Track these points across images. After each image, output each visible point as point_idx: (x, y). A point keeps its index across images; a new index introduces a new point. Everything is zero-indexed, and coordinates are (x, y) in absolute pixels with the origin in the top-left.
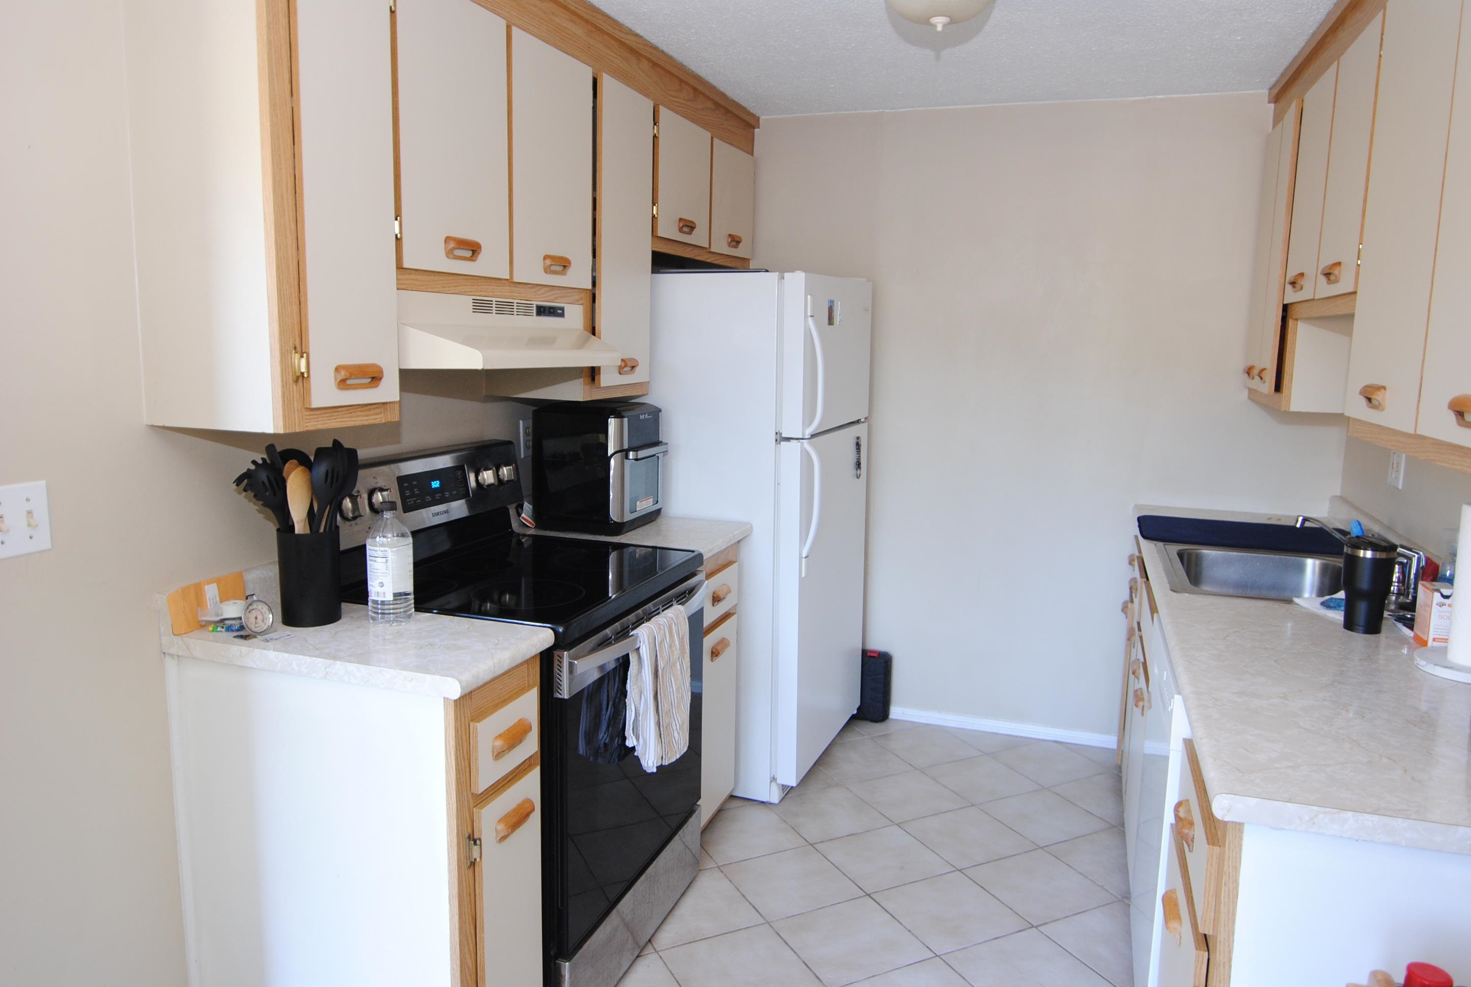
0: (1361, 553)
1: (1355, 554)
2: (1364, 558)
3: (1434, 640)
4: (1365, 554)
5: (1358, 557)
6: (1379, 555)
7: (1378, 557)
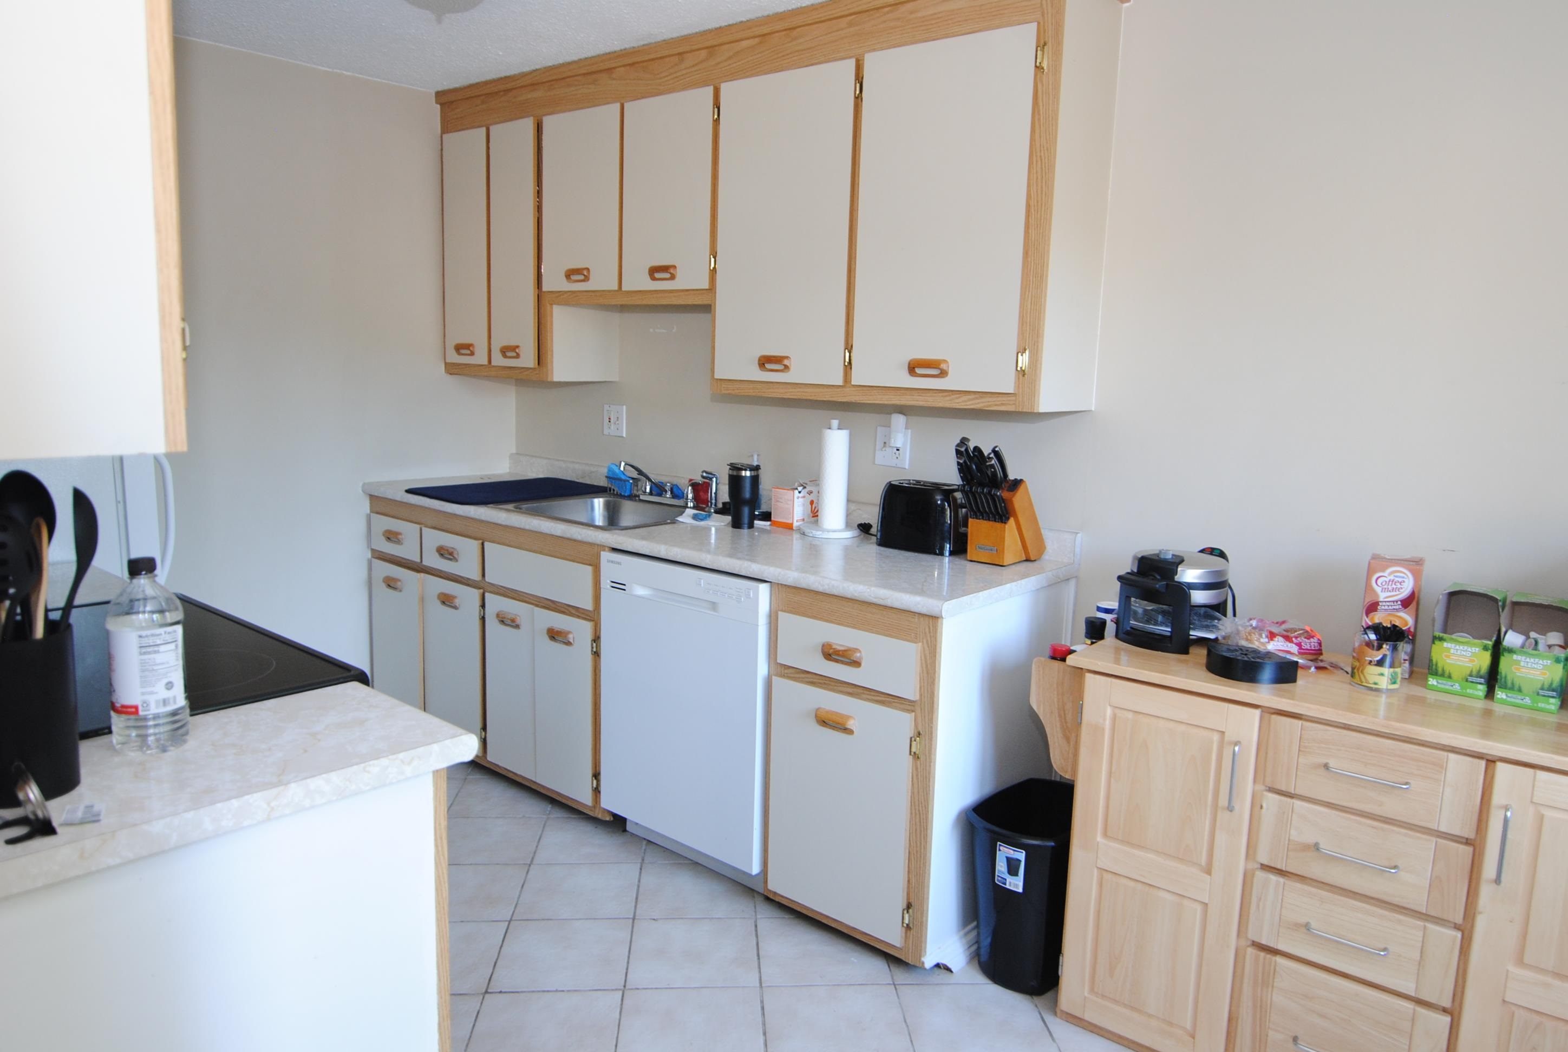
0: (743, 473)
1: (740, 474)
2: (746, 476)
3: (797, 521)
4: (745, 473)
5: (741, 477)
6: (753, 473)
7: (753, 474)
